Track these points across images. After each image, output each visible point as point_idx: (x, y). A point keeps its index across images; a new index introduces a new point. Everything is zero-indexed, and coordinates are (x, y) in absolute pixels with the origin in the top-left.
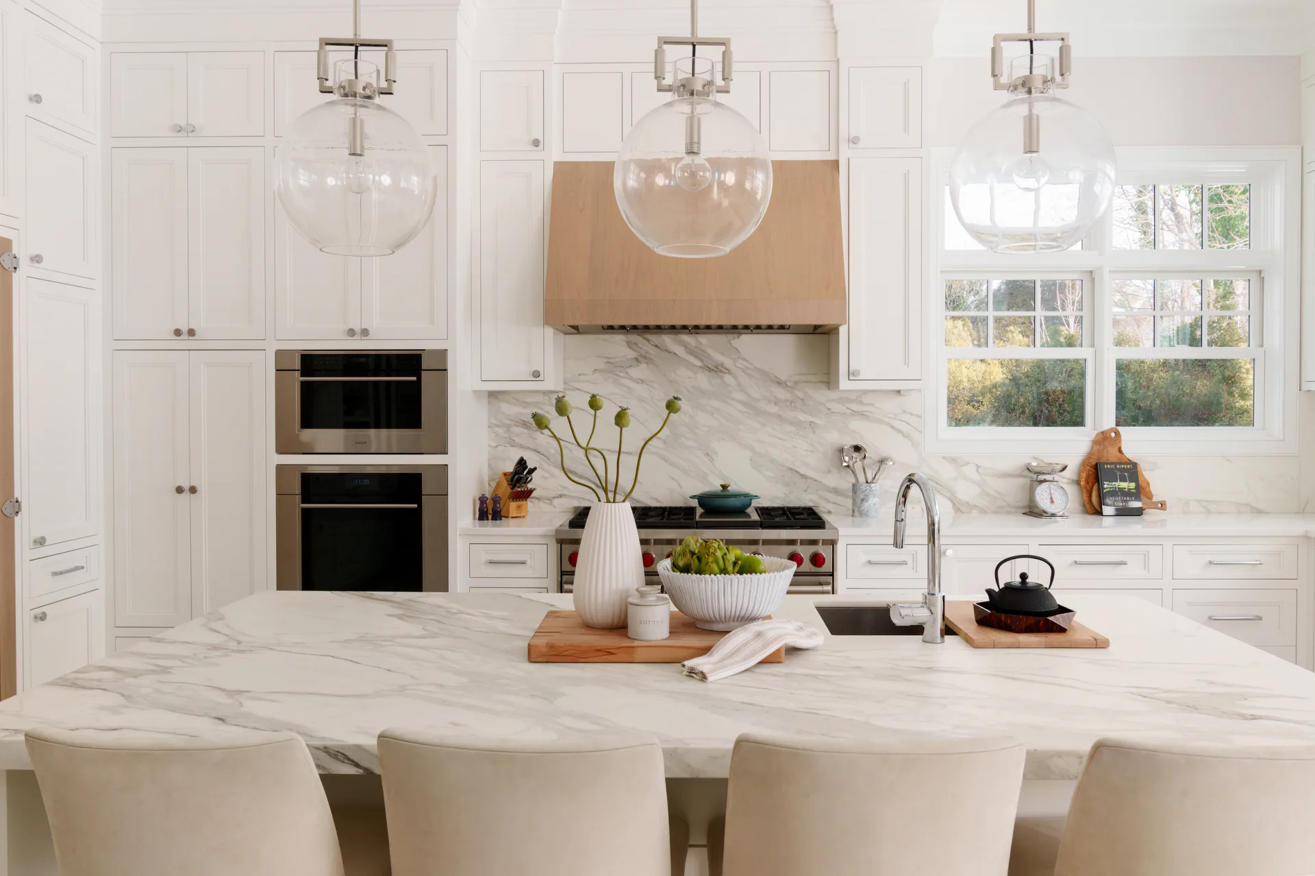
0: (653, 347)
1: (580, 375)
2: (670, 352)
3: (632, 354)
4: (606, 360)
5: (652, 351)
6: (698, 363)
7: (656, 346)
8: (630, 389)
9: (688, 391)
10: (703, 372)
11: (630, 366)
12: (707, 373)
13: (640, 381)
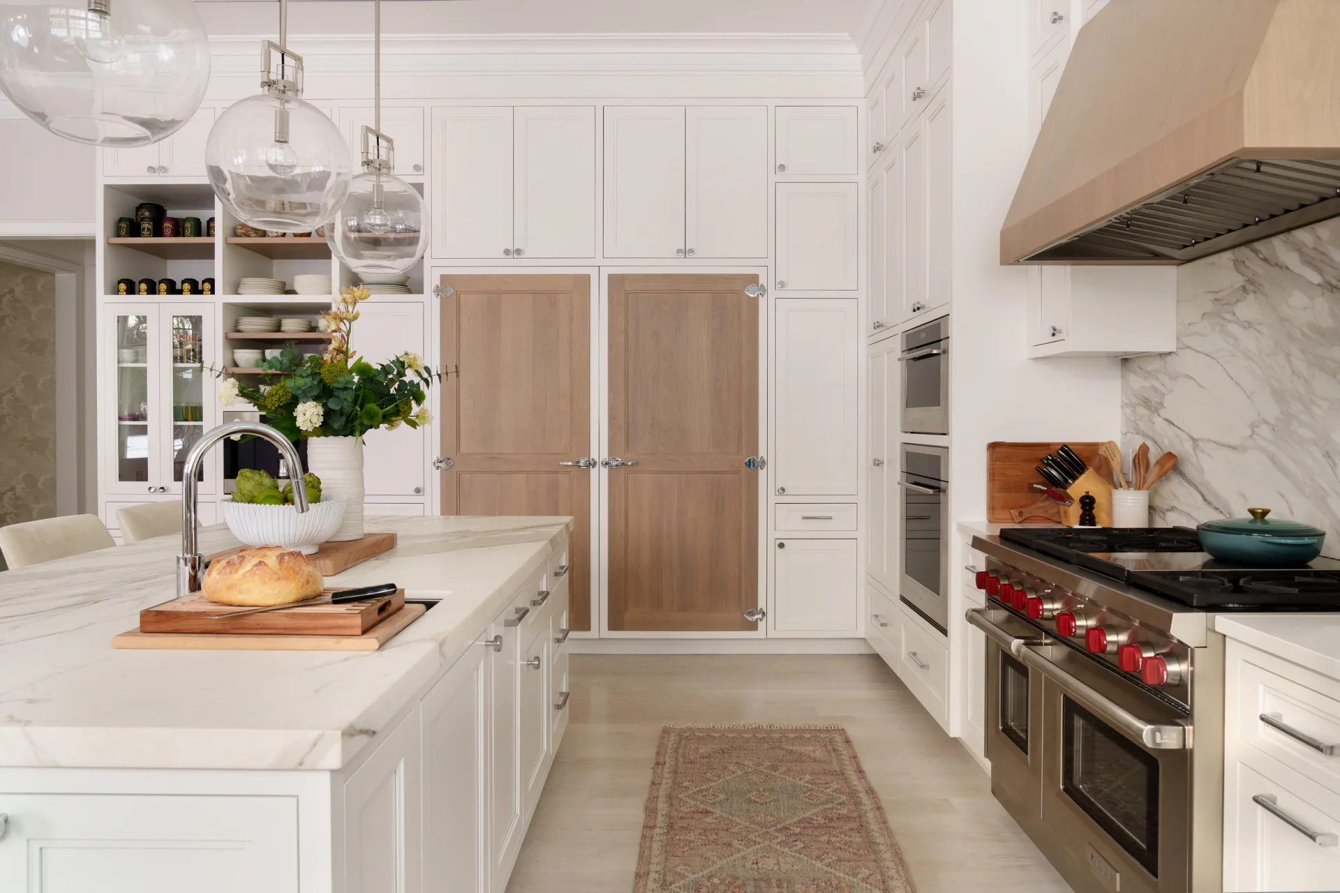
0: (1260, 261)
1: (1190, 325)
2: (1281, 267)
3: (1239, 280)
4: (1213, 296)
5: (1259, 268)
6: (1315, 278)
7: (1265, 260)
8: (1236, 339)
9: (1304, 334)
10: (1323, 294)
11: (1238, 301)
12: (1327, 294)
13: (1247, 325)
